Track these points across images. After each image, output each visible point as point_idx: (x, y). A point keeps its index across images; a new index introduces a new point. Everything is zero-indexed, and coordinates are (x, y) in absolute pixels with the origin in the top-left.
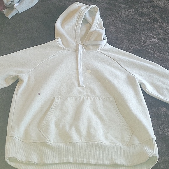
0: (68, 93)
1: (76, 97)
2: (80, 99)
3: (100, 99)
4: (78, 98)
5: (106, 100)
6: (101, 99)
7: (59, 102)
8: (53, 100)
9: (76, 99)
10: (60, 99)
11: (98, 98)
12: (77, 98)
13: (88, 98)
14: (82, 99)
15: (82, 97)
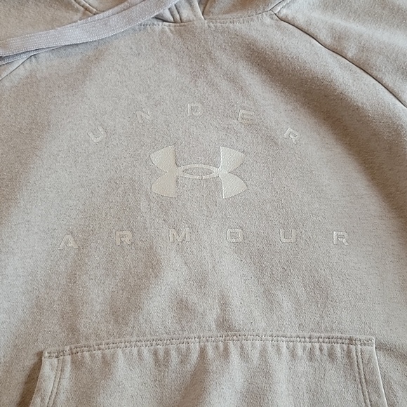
0: (116, 321)
1: (161, 349)
2: (184, 358)
3: (293, 354)
4: (173, 353)
5: (331, 355)
6: (300, 352)
7: (62, 397)
8: (32, 378)
9: (161, 362)
10: (68, 368)
11: (284, 350)
12: (167, 353)
13: (226, 349)
14: (194, 356)
15: (195, 348)
